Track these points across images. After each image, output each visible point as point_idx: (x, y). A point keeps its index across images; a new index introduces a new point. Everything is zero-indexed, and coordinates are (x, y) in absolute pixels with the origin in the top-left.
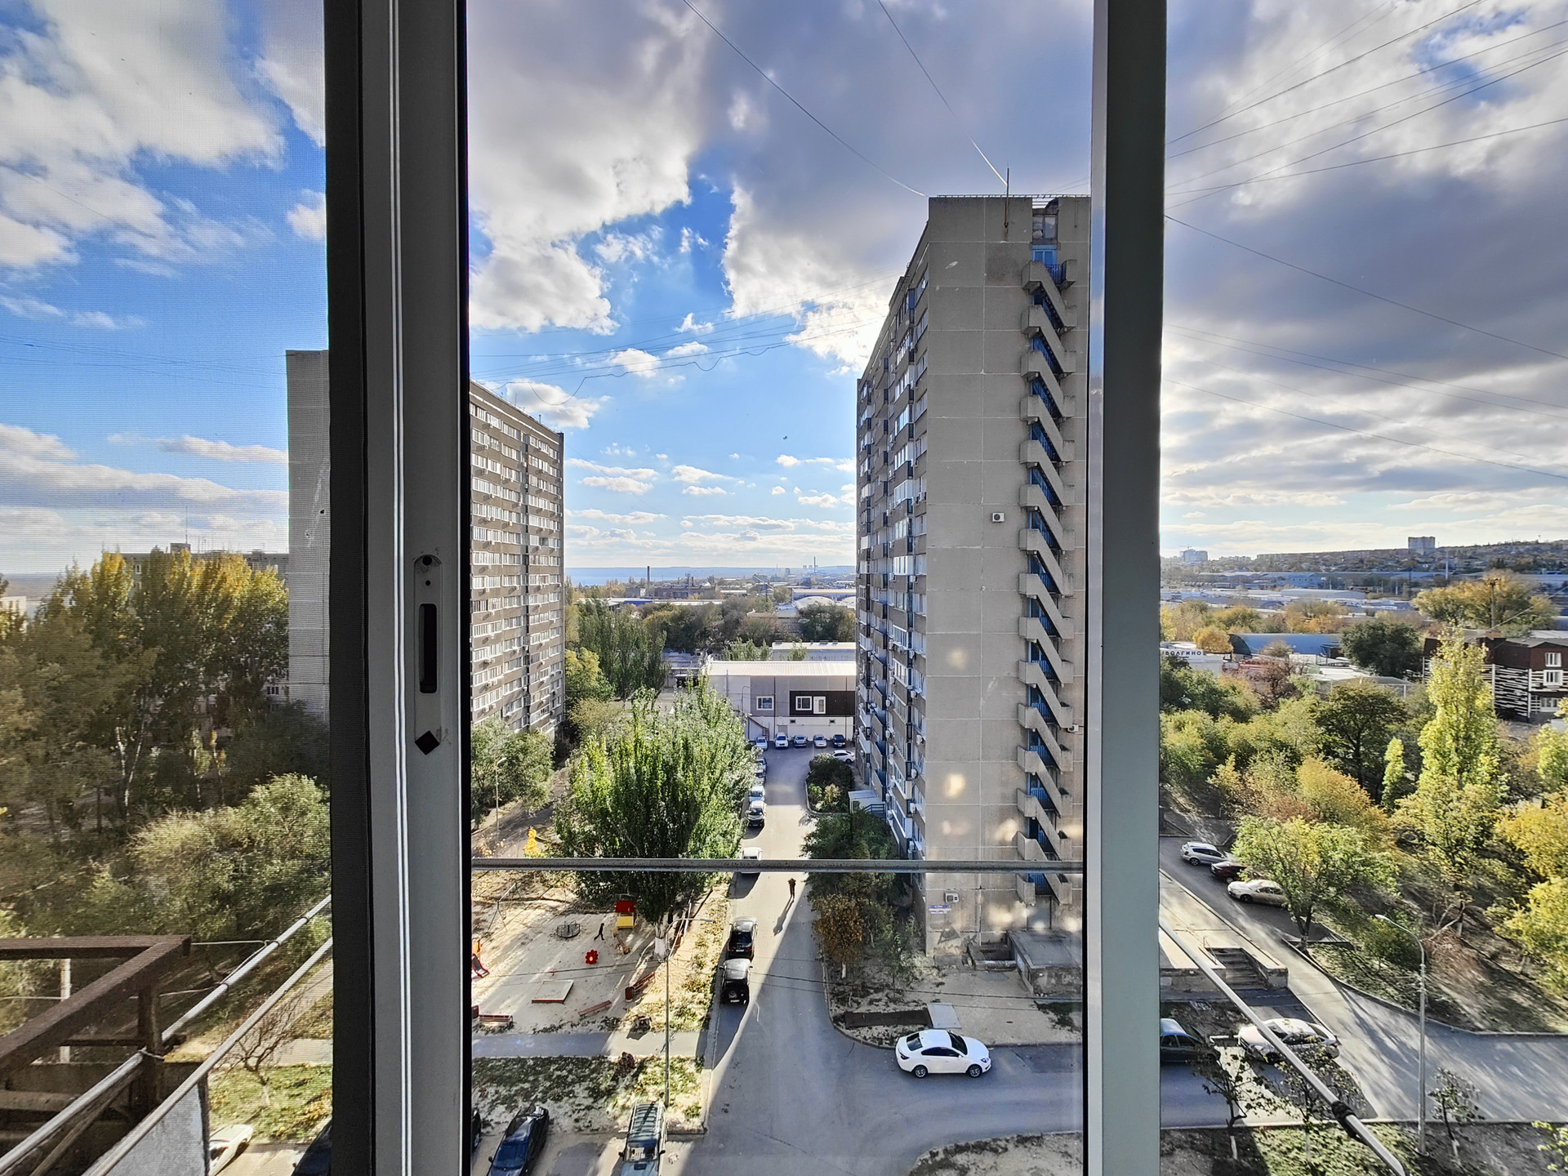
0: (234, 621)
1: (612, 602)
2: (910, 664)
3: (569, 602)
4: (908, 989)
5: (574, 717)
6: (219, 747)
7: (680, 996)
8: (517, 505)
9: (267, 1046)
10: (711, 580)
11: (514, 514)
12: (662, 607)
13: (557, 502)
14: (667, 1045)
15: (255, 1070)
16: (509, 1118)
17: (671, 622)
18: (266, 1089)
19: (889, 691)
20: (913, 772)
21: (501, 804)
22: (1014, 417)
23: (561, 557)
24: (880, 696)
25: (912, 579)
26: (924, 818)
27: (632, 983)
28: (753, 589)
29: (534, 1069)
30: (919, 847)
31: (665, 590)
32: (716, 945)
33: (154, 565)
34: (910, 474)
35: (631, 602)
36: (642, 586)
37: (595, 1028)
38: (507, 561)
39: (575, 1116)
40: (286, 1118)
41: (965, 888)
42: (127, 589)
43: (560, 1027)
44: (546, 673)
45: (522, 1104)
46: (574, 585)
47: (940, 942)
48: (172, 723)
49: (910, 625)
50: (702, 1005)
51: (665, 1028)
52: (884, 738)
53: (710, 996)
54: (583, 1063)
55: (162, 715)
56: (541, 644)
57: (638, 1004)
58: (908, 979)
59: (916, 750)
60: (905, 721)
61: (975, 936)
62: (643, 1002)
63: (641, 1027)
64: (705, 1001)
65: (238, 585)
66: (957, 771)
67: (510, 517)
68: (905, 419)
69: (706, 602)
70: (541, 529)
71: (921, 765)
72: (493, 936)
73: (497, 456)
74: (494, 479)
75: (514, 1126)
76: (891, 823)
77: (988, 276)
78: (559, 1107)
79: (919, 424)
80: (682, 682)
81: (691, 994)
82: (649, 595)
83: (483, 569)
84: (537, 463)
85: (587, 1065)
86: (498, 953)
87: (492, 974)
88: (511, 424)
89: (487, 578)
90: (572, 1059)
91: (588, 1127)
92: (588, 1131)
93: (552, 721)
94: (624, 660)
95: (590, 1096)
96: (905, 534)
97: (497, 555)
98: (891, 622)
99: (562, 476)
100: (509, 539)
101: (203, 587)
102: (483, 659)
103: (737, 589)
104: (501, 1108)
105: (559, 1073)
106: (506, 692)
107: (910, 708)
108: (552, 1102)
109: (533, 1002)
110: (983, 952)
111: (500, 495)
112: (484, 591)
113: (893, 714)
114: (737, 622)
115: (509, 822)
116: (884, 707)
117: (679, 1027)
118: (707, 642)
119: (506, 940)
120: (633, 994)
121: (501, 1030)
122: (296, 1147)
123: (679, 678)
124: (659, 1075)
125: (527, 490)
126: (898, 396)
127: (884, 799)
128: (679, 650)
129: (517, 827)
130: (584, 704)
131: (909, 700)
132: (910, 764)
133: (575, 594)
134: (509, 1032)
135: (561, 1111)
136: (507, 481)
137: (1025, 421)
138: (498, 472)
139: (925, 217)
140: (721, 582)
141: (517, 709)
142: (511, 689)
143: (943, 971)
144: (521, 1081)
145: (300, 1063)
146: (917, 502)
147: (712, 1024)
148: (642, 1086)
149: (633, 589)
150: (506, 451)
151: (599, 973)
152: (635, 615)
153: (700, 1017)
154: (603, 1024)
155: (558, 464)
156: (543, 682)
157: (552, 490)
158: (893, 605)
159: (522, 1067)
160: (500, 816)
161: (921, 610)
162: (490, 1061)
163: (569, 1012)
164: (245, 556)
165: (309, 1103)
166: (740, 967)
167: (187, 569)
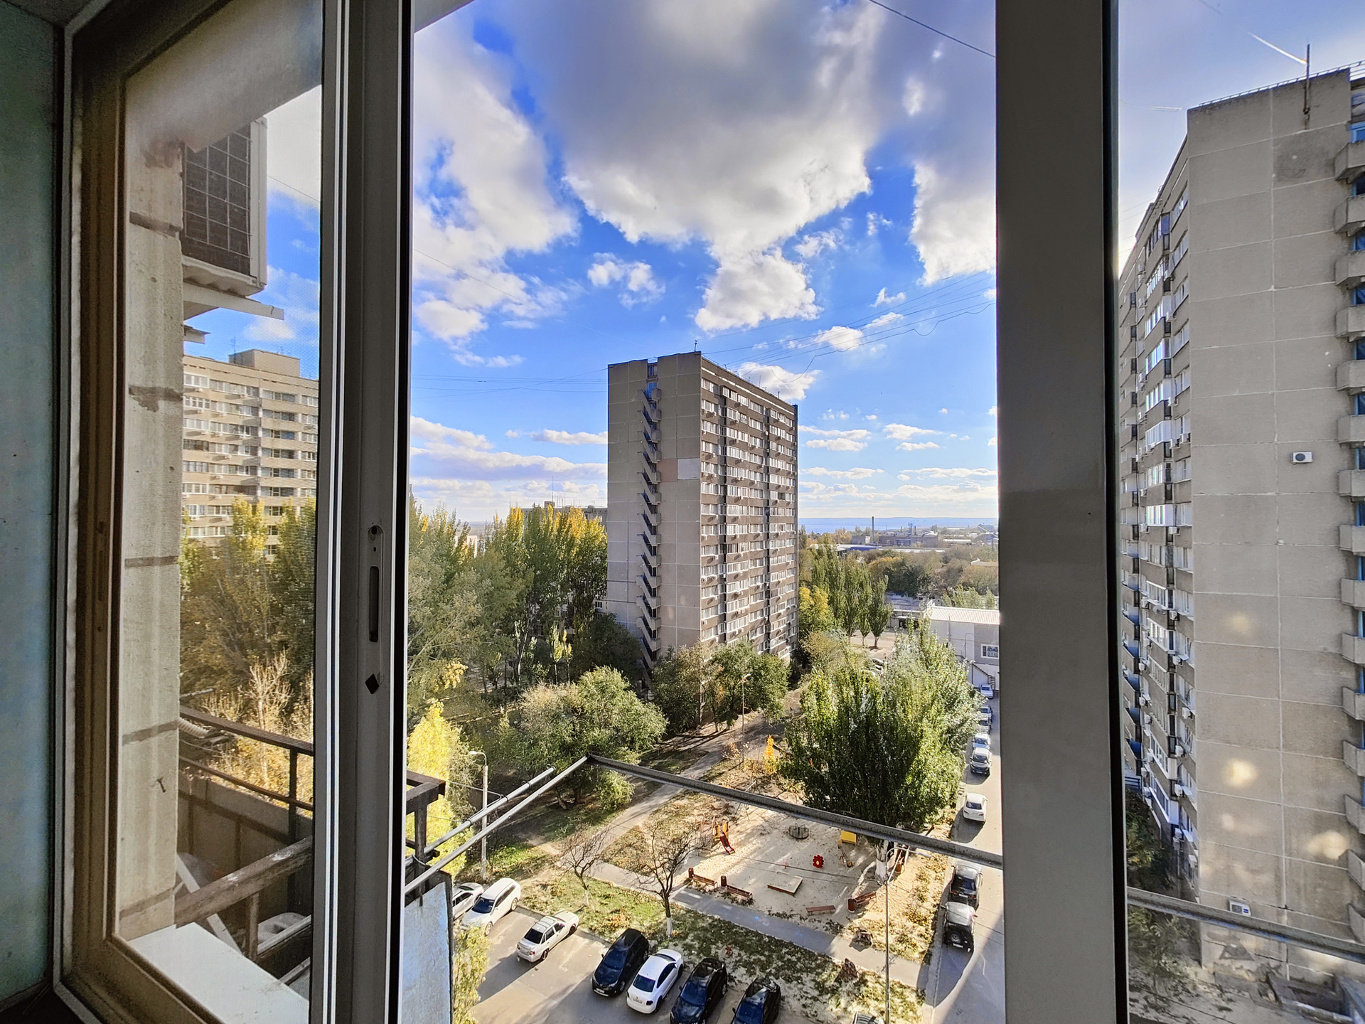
0: (578, 554)
1: (840, 547)
2: (1171, 626)
3: (804, 547)
4: (1175, 999)
5: (805, 645)
6: (568, 641)
7: (901, 922)
8: (760, 466)
9: (587, 861)
10: (934, 529)
11: (758, 474)
12: (885, 554)
13: (793, 462)
14: (887, 967)
15: (581, 877)
16: (749, 981)
17: (893, 567)
18: (587, 892)
19: (1144, 653)
20: (1178, 749)
21: (747, 712)
22: (1327, 335)
23: (795, 509)
24: (1131, 658)
25: (1172, 531)
26: (1195, 805)
27: (854, 896)
28: (978, 538)
29: (769, 946)
30: (1189, 837)
31: (889, 538)
32: (937, 884)
33: (534, 515)
34: (1168, 413)
35: (856, 548)
36: (867, 534)
37: (821, 926)
38: (753, 512)
39: (803, 1001)
40: (598, 919)
41: (1260, 902)
42: (522, 531)
43: (791, 916)
44: (783, 606)
45: (759, 974)
46: (807, 533)
47: (1222, 957)
48: (543, 622)
49: (1170, 582)
50: (923, 939)
51: (885, 949)
52: (1137, 704)
53: (931, 932)
54: (810, 956)
55: (538, 616)
56: (779, 582)
57: (860, 917)
58: (1175, 988)
59: (1182, 725)
60: (1166, 689)
61: (1279, 967)
62: (864, 916)
63: (863, 941)
64: (926, 936)
65: (579, 530)
66: (1244, 758)
67: (755, 476)
68: (1158, 354)
69: (928, 550)
70: (779, 486)
71: (1189, 743)
72: (738, 822)
73: (745, 428)
74: (744, 447)
75: (752, 990)
76: (1149, 802)
77: (1278, 175)
78: (789, 988)
79: (1180, 358)
80: (903, 624)
81: (911, 923)
82: (874, 543)
83: (735, 519)
84: (776, 432)
85: (813, 958)
86: (742, 837)
87: (737, 854)
88: (755, 402)
89: (737, 526)
90: (800, 949)
91: (814, 1015)
92: (814, 1020)
93: (788, 647)
94: (849, 599)
95: (817, 989)
96: (1161, 481)
97: (745, 508)
98: (1144, 578)
99: (796, 441)
100: (755, 495)
101: (559, 531)
102: (734, 591)
103: (961, 538)
104: (742, 970)
105: (789, 957)
106: (751, 619)
107: (1172, 676)
108: (783, 981)
109: (769, 887)
110: (1294, 990)
111: (747, 459)
112: (735, 536)
113: (1149, 679)
114: (960, 570)
115: (752, 729)
116: (1137, 671)
117: (900, 953)
118: (930, 588)
119: (749, 826)
120: (856, 906)
121: (743, 903)
122: (604, 942)
123: (901, 620)
124: (880, 992)
125: (768, 454)
126: (1148, 331)
127: (1139, 773)
128: (900, 593)
129: (759, 733)
130: (814, 635)
131: (1171, 666)
132: (1173, 739)
133: (808, 540)
134: (749, 907)
135: (791, 992)
136: (753, 447)
137: (1345, 338)
138: (746, 441)
139: (1183, 132)
140: (944, 532)
141: (760, 635)
142: (755, 618)
143: (1229, 995)
144: (758, 952)
145: (607, 881)
146: (1178, 445)
147: (934, 960)
148: (863, 997)
149: (858, 537)
150: (752, 424)
151: (824, 877)
152: (860, 560)
153: (921, 950)
154: (828, 926)
155: (793, 431)
156: (780, 614)
157: (789, 453)
158: (1146, 558)
159: (759, 940)
160: (746, 722)
161: (1186, 564)
162: (734, 926)
163: (798, 906)
164: (583, 510)
165: (612, 913)
166: (962, 913)
167: (551, 518)
